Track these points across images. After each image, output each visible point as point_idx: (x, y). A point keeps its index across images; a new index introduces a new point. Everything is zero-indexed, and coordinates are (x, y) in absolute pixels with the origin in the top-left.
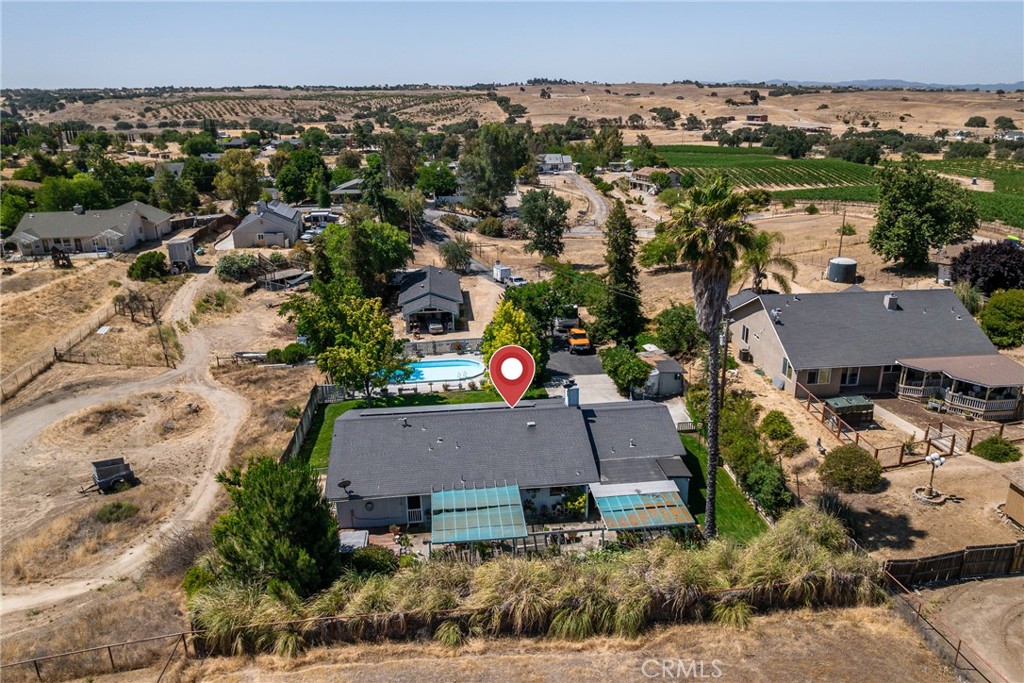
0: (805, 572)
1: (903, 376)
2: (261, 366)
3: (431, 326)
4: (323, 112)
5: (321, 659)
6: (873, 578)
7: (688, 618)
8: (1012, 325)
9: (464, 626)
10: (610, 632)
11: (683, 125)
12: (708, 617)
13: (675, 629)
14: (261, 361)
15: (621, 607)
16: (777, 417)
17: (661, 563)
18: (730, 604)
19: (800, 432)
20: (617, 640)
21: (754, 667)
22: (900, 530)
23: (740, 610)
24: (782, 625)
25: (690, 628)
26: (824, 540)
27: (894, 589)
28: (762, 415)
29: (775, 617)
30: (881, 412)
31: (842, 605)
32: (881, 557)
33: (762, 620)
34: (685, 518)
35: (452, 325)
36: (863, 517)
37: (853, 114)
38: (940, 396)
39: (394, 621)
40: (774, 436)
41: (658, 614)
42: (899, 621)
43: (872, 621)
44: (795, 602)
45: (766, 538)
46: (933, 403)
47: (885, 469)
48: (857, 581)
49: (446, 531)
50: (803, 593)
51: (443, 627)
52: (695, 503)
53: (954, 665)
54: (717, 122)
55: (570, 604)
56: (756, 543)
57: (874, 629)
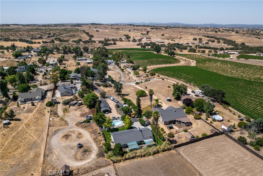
0: (167, 148)
1: (176, 121)
2: (83, 124)
3: (106, 113)
4: (39, 36)
5: (125, 162)
6: (173, 147)
7: (157, 153)
8: (189, 112)
9: (138, 156)
10: (150, 155)
11: (132, 40)
12: (159, 153)
13: (156, 154)
14: (82, 123)
15: (151, 153)
16: (162, 129)
17: (154, 148)
18: (161, 151)
19: (165, 130)
20: (151, 156)
21: (163, 157)
22: (175, 142)
23: (161, 152)
24: (165, 153)
25: (157, 154)
26: (168, 144)
27: (175, 148)
28: (160, 128)
29: (164, 152)
30: (174, 126)
31: (170, 150)
32: (173, 145)
33: (163, 153)
34: (154, 143)
35: (109, 112)
36: (172, 141)
37: (169, 38)
38: (180, 123)
39: (132, 157)
40: (162, 131)
41: (155, 153)
42: (175, 151)
43: (173, 151)
44: (166, 151)
45: (163, 144)
46: (180, 124)
47: (174, 134)
48: (171, 148)
49: (130, 148)
50: (167, 150)
51: (136, 157)
52: (155, 141)
53: (179, 154)
54: (140, 40)
55: (147, 153)
56: (162, 145)
57: (173, 152)
